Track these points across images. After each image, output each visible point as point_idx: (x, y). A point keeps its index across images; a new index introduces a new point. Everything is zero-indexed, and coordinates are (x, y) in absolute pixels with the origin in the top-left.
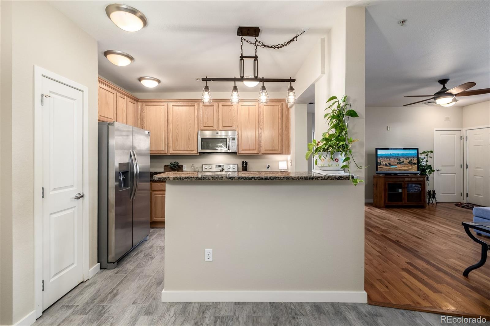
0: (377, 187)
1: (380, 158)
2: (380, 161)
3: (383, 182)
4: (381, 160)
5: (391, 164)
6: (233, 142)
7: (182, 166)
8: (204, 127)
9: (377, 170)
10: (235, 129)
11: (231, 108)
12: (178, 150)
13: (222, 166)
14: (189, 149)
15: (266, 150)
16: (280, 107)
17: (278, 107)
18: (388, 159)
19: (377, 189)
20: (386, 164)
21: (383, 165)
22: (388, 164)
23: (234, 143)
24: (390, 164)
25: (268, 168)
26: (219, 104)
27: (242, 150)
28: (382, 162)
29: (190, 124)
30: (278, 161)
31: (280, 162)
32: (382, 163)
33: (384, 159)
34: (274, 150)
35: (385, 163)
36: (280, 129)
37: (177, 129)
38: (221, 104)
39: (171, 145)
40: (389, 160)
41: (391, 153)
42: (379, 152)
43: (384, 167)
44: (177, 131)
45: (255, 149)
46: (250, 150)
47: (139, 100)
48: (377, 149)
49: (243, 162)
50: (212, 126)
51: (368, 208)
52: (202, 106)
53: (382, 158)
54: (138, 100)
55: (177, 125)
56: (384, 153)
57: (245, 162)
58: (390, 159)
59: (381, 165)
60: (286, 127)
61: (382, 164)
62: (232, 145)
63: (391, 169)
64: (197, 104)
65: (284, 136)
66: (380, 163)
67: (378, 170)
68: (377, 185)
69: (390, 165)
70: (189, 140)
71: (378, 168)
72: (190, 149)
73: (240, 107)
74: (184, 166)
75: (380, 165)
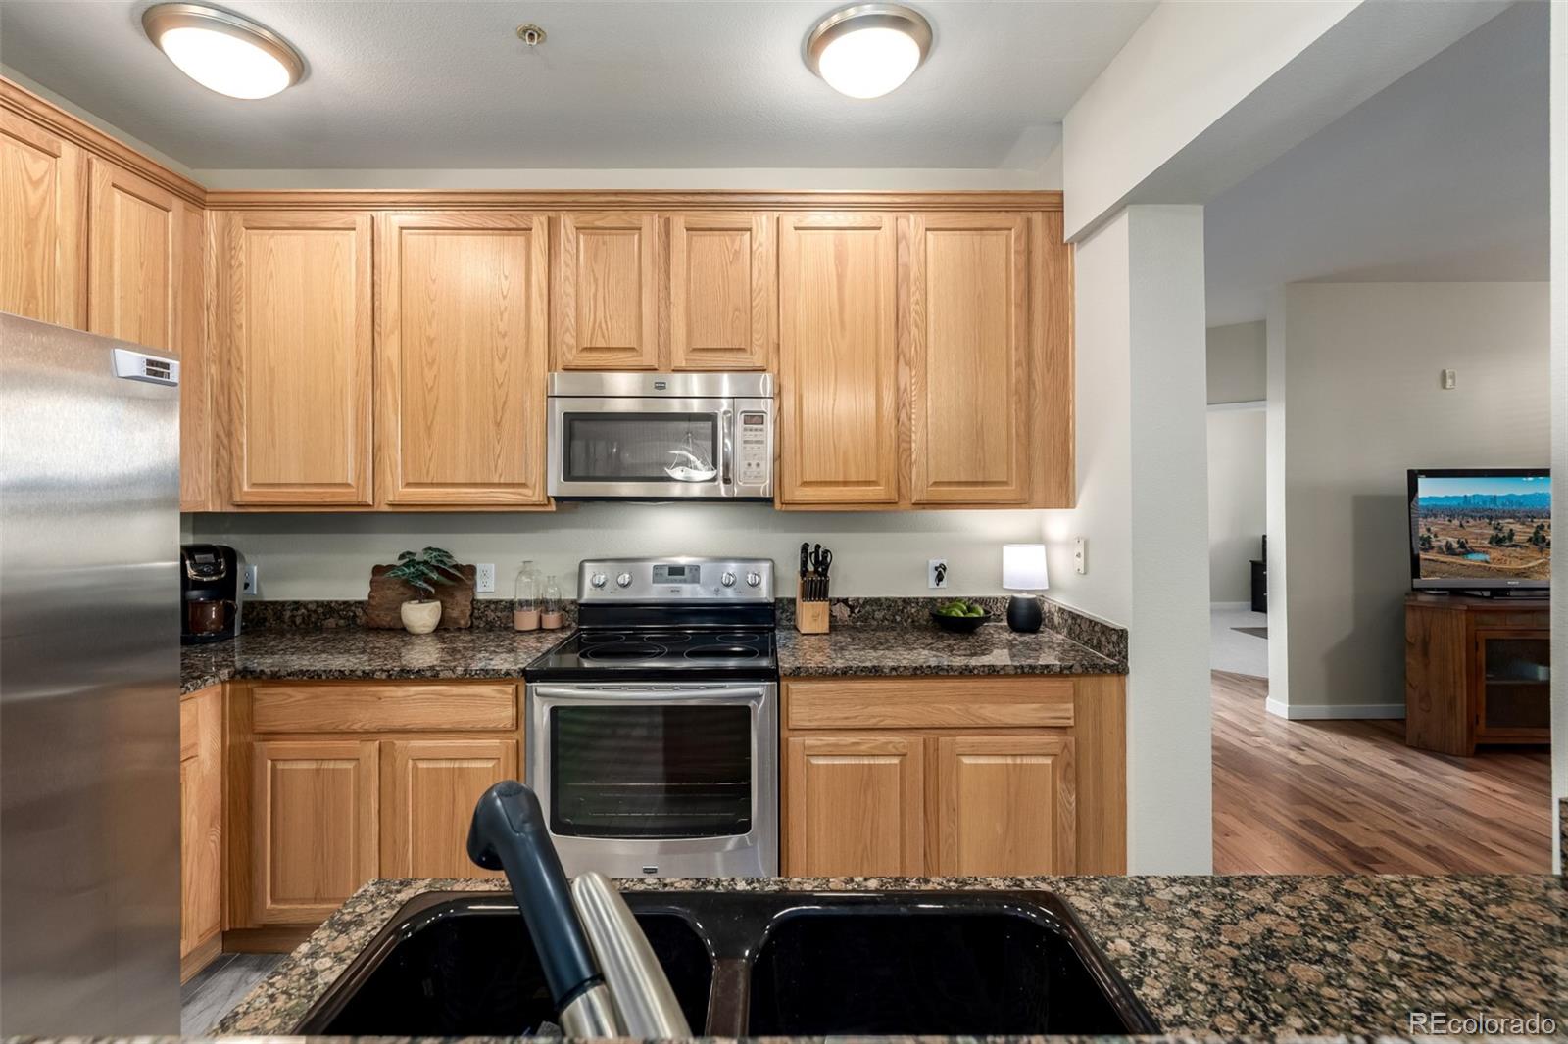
0: (1425, 653)
1: (1426, 517)
2: (1429, 530)
3: (1463, 633)
4: (1433, 524)
5: (1467, 546)
6: (750, 436)
7: (471, 570)
8: (586, 354)
9: (1416, 572)
10: (759, 364)
11: (737, 247)
12: (432, 485)
13: (687, 571)
14: (496, 480)
15: (936, 483)
16: (1018, 238)
17: (1008, 238)
18: (1456, 522)
19: (1426, 666)
20: (1448, 542)
21: (1440, 551)
22: (1456, 545)
23: (757, 442)
24: (1462, 545)
25: (940, 578)
26: (668, 222)
27: (805, 484)
28: (1435, 536)
29: (504, 336)
30: (1001, 544)
31: (1006, 550)
32: (1433, 539)
33: (1440, 520)
34: (983, 483)
35: (1444, 543)
36: (1018, 364)
37: (431, 364)
38: (679, 221)
39: (394, 455)
40: (1461, 526)
41: (1468, 494)
42: (1427, 488)
43: (1441, 558)
44: (429, 375)
45: (873, 478)
46: (845, 483)
47: (208, 198)
48: (1413, 477)
49: (805, 547)
50: (632, 349)
51: (1393, 757)
52: (572, 235)
53: (1435, 516)
54: (198, 194)
55: (431, 341)
56: (1442, 496)
57: (818, 547)
58: (1465, 524)
59: (1432, 548)
60: (1050, 355)
61: (1434, 544)
62: (745, 457)
63: (1469, 567)
64: (544, 219)
65: (1038, 402)
66: (1429, 537)
67: (1422, 572)
68: (1425, 644)
69: (1465, 549)
70: (498, 424)
71: (1422, 563)
72: (502, 481)
73: (789, 237)
74: (480, 567)
75: (1425, 550)
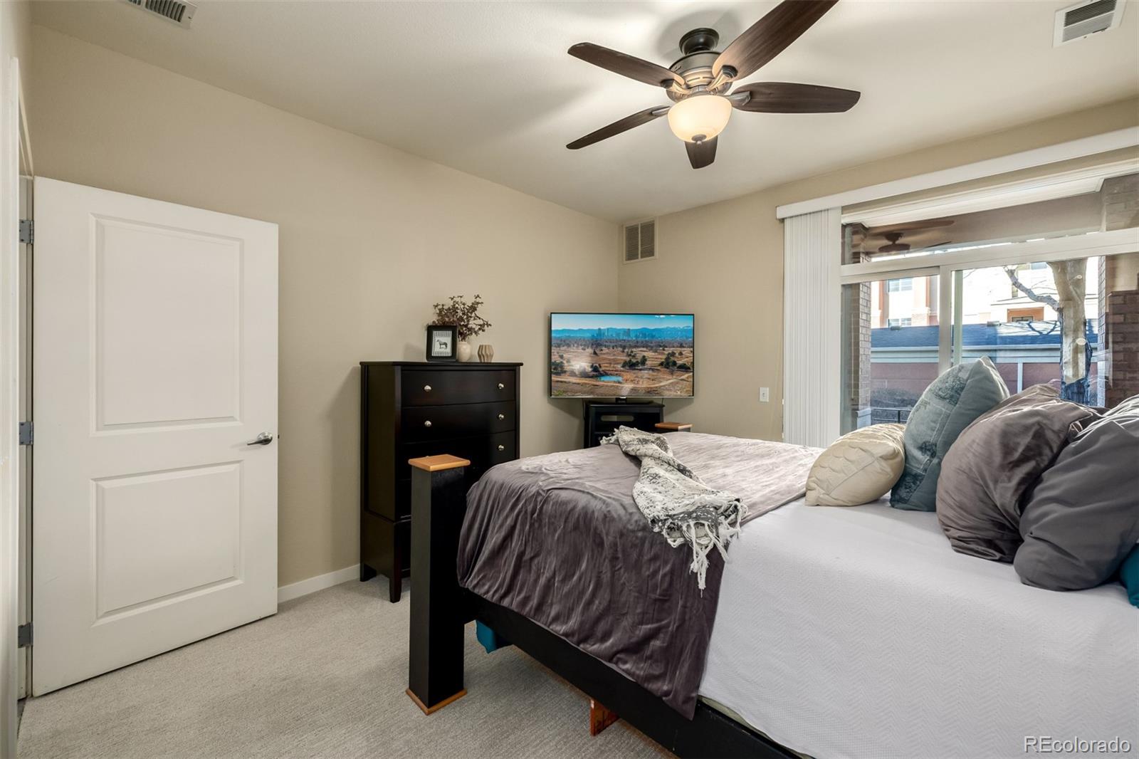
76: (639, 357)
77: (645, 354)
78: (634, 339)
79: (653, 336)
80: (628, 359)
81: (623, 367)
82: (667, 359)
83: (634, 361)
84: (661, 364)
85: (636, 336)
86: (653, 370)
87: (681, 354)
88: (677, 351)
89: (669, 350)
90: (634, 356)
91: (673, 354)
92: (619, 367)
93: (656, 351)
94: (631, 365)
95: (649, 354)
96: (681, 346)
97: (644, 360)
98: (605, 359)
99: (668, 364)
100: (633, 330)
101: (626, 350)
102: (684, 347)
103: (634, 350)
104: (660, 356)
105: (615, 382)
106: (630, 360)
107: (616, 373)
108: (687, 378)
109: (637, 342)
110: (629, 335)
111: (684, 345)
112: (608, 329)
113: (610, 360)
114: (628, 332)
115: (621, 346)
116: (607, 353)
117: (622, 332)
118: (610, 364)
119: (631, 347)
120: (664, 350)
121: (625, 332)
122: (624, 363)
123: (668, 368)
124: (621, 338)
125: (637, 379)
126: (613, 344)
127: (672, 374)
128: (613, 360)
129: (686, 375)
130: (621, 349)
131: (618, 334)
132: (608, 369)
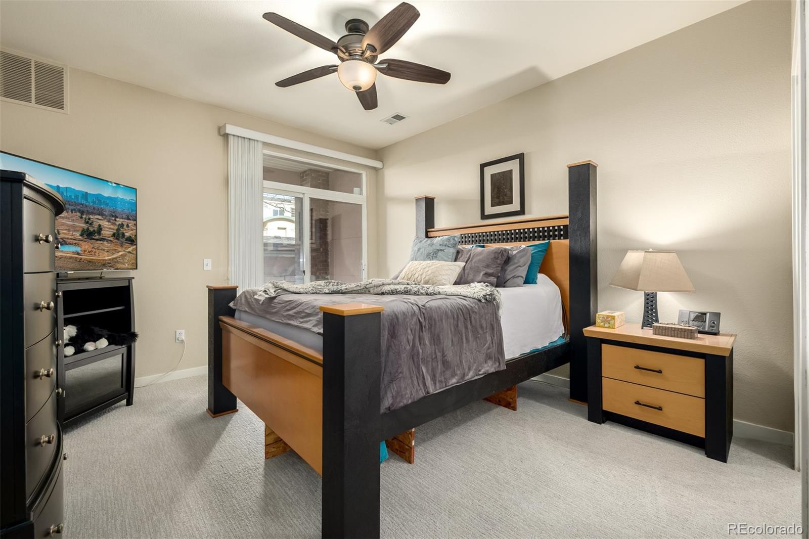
76: (96, 225)
77: (101, 222)
78: (91, 204)
79: (107, 204)
80: (85, 226)
81: (82, 235)
82: (118, 230)
83: (91, 229)
84: (114, 235)
85: (94, 202)
86: (107, 241)
87: (128, 226)
88: (126, 222)
89: (119, 221)
90: (91, 224)
91: (122, 225)
92: (77, 235)
93: (109, 221)
94: (90, 234)
95: (105, 224)
96: (128, 219)
97: (100, 228)
98: (63, 224)
99: (118, 235)
100: (90, 194)
101: (84, 216)
102: (130, 220)
103: (91, 217)
104: (112, 227)
105: (74, 253)
106: (88, 228)
107: (75, 242)
108: (132, 250)
109: (94, 208)
110: (87, 200)
111: (130, 217)
112: (66, 188)
113: (68, 226)
114: (86, 195)
115: (79, 211)
116: (66, 218)
117: (80, 195)
118: (69, 230)
119: (88, 213)
120: (115, 220)
121: (83, 194)
122: (83, 231)
123: (118, 239)
124: (80, 201)
125: (94, 250)
126: (73, 208)
127: (122, 246)
128: (73, 226)
129: (132, 248)
130: (80, 215)
131: (77, 197)
132: (67, 236)
